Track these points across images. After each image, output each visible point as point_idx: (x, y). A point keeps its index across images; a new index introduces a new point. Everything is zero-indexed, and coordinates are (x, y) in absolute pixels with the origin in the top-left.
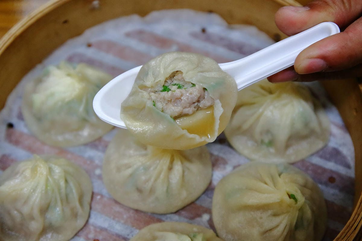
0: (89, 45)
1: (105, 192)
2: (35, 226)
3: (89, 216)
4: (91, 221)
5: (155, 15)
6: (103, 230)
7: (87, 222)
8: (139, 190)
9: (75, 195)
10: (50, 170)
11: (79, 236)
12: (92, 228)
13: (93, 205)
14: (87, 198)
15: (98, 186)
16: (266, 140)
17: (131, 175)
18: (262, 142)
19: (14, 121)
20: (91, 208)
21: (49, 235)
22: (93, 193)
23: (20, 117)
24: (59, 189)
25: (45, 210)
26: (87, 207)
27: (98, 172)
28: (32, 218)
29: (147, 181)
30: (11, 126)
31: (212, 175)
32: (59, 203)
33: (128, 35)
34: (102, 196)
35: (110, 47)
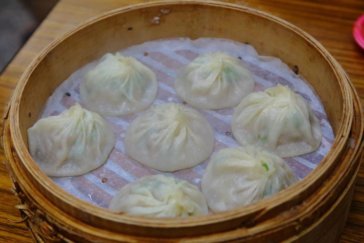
0: (146, 54)
1: (123, 149)
2: (61, 154)
3: (106, 162)
4: (106, 166)
5: (201, 40)
6: (112, 173)
7: (102, 165)
8: (149, 147)
9: (98, 139)
10: (84, 115)
11: (93, 173)
12: (105, 170)
13: (111, 156)
14: (108, 149)
15: (119, 145)
16: (262, 136)
17: (145, 135)
18: (259, 136)
19: (72, 92)
20: (108, 157)
21: (69, 165)
22: (114, 148)
23: (77, 91)
24: (87, 130)
25: (71, 142)
26: (106, 155)
27: (122, 135)
28: (60, 148)
29: (156, 139)
30: (68, 95)
31: (212, 154)
32: (84, 141)
33: (178, 52)
34: (120, 151)
35: (162, 57)
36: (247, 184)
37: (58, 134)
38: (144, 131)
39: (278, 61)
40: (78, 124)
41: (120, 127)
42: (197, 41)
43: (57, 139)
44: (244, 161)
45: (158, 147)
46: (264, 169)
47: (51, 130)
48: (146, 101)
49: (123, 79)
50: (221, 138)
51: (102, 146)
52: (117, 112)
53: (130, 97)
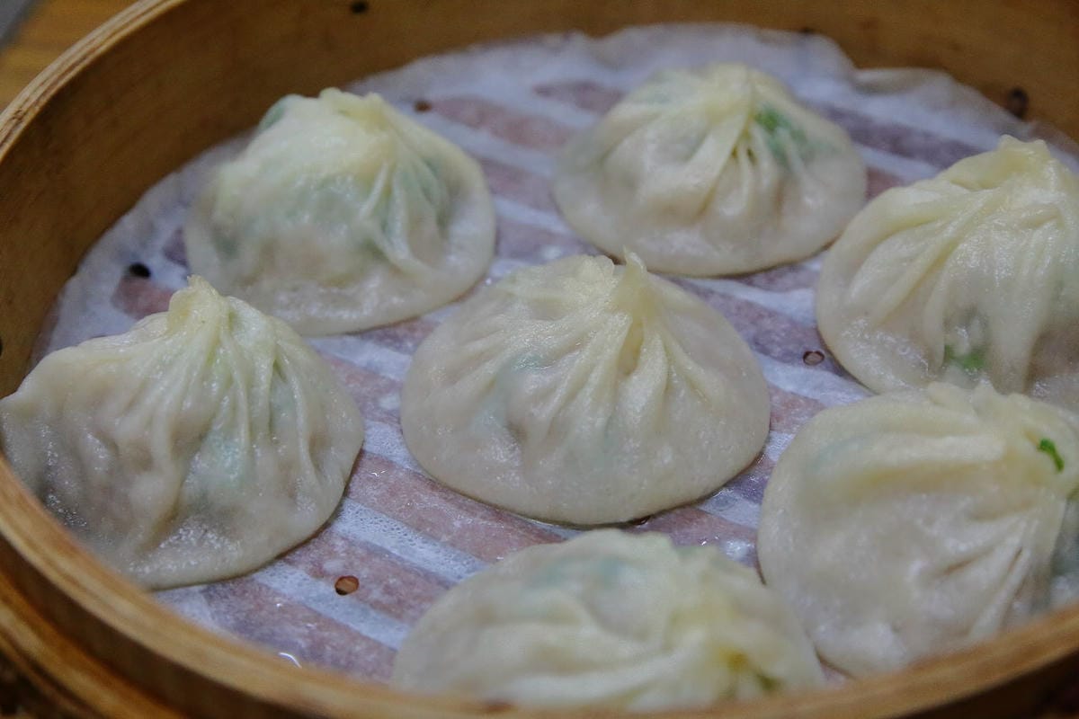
0: (422, 107)
1: (399, 454)
2: (150, 491)
3: (337, 513)
4: (340, 527)
6: (373, 551)
7: (326, 525)
8: (517, 432)
9: (299, 421)
10: (233, 320)
11: (290, 563)
12: (340, 543)
13: (354, 487)
14: (340, 458)
15: (382, 440)
16: (963, 348)
17: (492, 385)
18: (949, 354)
19: (154, 262)
20: (346, 493)
21: (190, 534)
22: (361, 453)
23: (177, 254)
24: (251, 384)
25: (191, 439)
26: (335, 481)
27: (388, 402)
28: (146, 463)
29: (544, 395)
30: (141, 271)
31: (768, 440)
32: (243, 431)
33: (544, 91)
34: (389, 464)
35: (482, 114)
36: (980, 535)
37: (131, 405)
38: (490, 368)
39: (939, 85)
40: (211, 357)
41: (371, 373)
42: (613, 44)
43: (127, 428)
44: (950, 440)
45: (557, 429)
46: (1045, 461)
47: (99, 397)
48: (461, 263)
49: (366, 183)
50: (790, 379)
51: (318, 444)
52: (348, 317)
53: (400, 251)
